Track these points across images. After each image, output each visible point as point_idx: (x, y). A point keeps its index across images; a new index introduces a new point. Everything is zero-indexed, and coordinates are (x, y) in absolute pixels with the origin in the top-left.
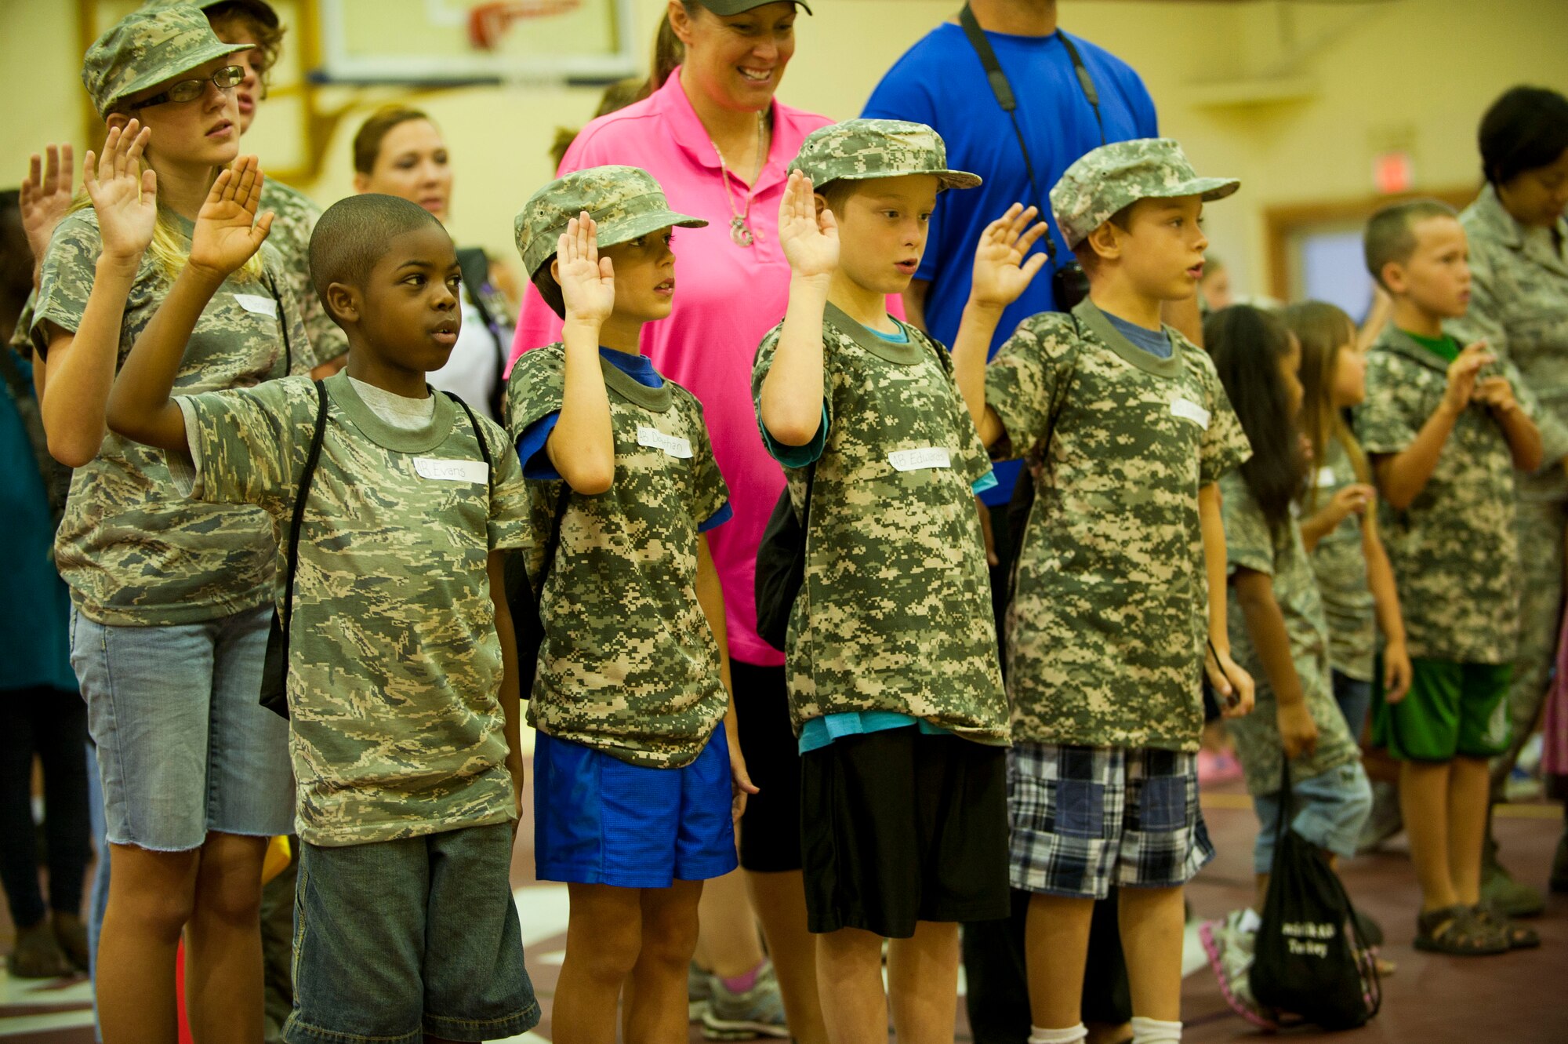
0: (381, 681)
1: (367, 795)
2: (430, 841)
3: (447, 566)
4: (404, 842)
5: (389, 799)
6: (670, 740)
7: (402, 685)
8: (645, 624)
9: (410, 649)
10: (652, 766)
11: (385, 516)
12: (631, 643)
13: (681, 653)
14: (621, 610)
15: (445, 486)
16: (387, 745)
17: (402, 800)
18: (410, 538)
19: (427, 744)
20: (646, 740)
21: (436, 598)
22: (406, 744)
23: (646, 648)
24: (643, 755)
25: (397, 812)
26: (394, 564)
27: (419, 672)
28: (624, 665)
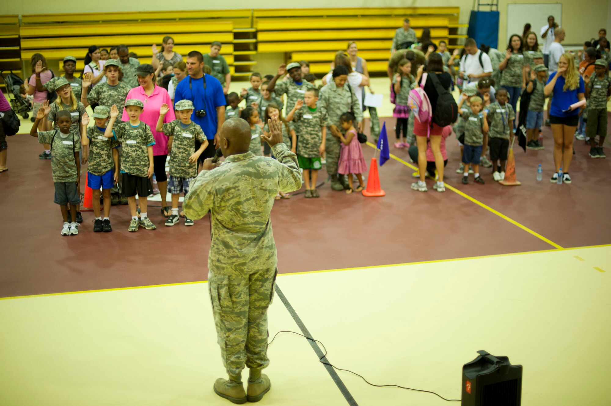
0: (58, 165)
1: (57, 177)
2: (65, 183)
3: (65, 154)
4: (61, 183)
5: (59, 178)
6: (98, 172)
7: (59, 166)
8: (95, 159)
9: (60, 163)
10: (96, 175)
11: (58, 148)
12: (93, 161)
13: (100, 162)
14: (92, 157)
15: (66, 145)
16: (58, 172)
17: (61, 178)
18: (60, 150)
19: (63, 172)
20: (95, 172)
21: (63, 157)
22: (61, 172)
23: (95, 162)
24: (94, 174)
25: (60, 179)
26: (59, 153)
27: (61, 165)
28: (92, 163)
